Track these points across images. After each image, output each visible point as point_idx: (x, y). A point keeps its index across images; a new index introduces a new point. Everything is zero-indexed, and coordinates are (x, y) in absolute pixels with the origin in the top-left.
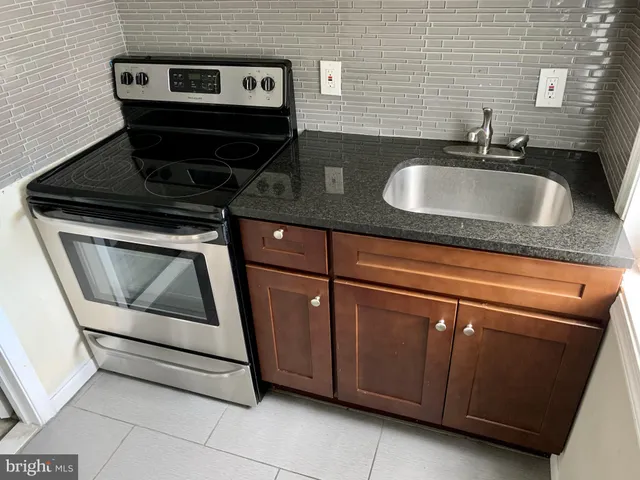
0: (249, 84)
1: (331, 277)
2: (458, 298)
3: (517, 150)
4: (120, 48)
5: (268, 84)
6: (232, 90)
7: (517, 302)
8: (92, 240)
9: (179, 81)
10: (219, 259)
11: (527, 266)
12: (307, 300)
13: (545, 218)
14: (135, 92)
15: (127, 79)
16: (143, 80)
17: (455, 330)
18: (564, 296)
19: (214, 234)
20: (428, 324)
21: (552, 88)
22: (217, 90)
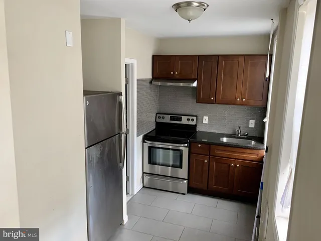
0: (188, 120)
1: (210, 155)
2: (235, 159)
3: (246, 135)
4: (156, 112)
5: (193, 120)
6: (184, 121)
7: (247, 159)
8: (159, 148)
9: (172, 119)
10: (185, 151)
11: (248, 151)
12: (203, 161)
13: (253, 144)
14: (161, 120)
15: (159, 117)
16: (163, 118)
17: (235, 166)
18: (255, 157)
19: (186, 145)
20: (230, 165)
21: (252, 124)
22: (181, 121)
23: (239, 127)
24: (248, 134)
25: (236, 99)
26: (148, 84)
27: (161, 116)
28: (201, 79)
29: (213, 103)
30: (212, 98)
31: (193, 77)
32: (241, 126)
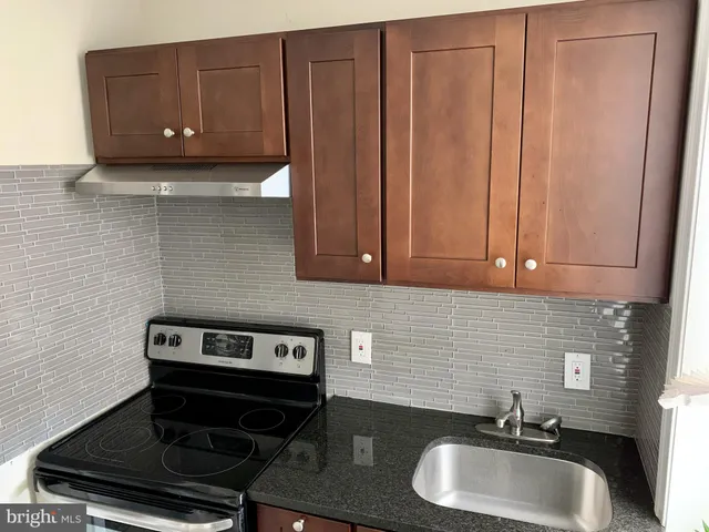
0: (281, 351)
3: (551, 431)
5: (300, 353)
6: (265, 356)
9: (212, 345)
14: (167, 353)
15: (161, 339)
16: (176, 341)
19: (229, 523)
21: (578, 371)
22: (249, 356)
23: (516, 397)
24: (558, 425)
25: (489, 258)
26: (60, 190)
27: (170, 331)
28: (305, 156)
29: (379, 283)
30: (367, 258)
31: (269, 149)
32: (522, 390)
